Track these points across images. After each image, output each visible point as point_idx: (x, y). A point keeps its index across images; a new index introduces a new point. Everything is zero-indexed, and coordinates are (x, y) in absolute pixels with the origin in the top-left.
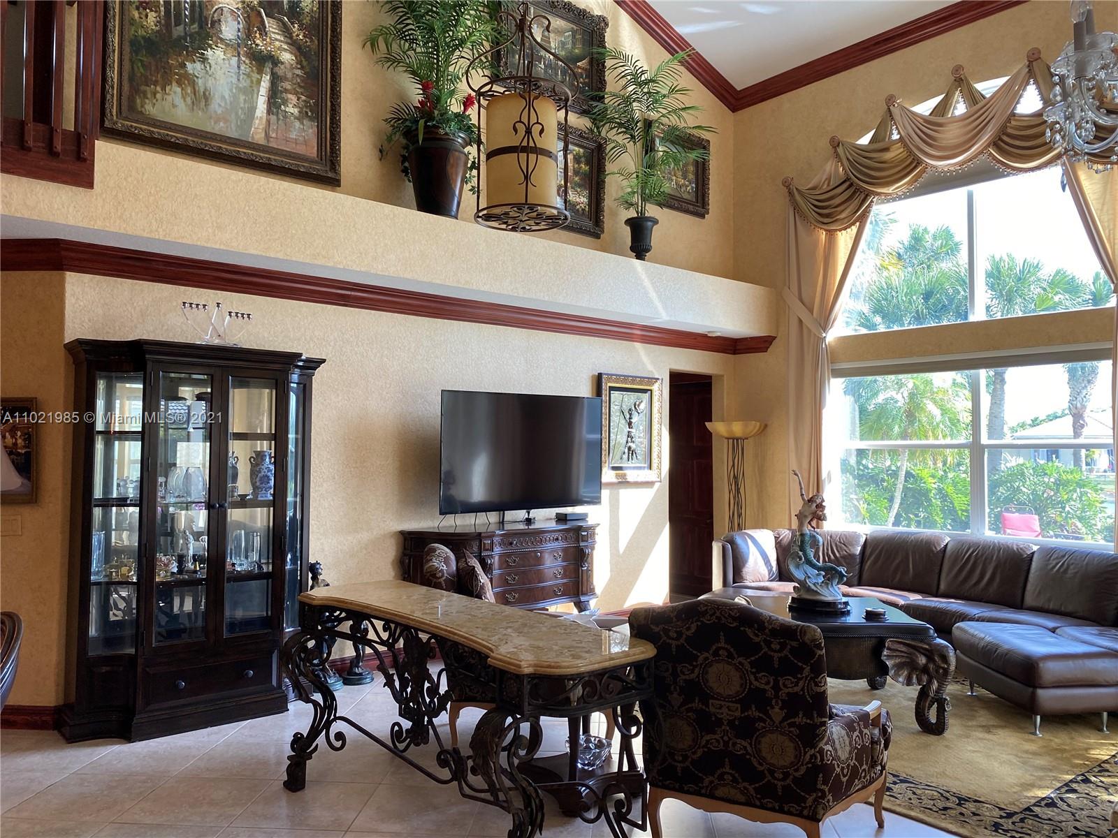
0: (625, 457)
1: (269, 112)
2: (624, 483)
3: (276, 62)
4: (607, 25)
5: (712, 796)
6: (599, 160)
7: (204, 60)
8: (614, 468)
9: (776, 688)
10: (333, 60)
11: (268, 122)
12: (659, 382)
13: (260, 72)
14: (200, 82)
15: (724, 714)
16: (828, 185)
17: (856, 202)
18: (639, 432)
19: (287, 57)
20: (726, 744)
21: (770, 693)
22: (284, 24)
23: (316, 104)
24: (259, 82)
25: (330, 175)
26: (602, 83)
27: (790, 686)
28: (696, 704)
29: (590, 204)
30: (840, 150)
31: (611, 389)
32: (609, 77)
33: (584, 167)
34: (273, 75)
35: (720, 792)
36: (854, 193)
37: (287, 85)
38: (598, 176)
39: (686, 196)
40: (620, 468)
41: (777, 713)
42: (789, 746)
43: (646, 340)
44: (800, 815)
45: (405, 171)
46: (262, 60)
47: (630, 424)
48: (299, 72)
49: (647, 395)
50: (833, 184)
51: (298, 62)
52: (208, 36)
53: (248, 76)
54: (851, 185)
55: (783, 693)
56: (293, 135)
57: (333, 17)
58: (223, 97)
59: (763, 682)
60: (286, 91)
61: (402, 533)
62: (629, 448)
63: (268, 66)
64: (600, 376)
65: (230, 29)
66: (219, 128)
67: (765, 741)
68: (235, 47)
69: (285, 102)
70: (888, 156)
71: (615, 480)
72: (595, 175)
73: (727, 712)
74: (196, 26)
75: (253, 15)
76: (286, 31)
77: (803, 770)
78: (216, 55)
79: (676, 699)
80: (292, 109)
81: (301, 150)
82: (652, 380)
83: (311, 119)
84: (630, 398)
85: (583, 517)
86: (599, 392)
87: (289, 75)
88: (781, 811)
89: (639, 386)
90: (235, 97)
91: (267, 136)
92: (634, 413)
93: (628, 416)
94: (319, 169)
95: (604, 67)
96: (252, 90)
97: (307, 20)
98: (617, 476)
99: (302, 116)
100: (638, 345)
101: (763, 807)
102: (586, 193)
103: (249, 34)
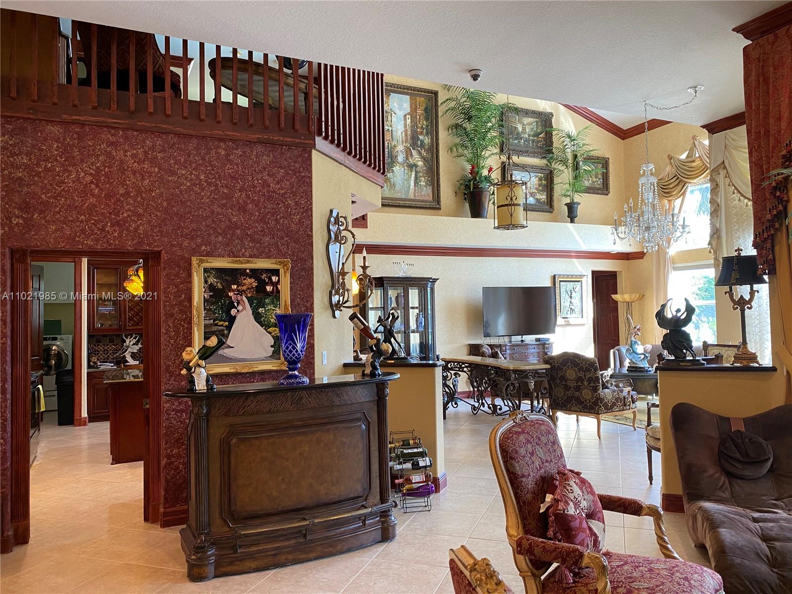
0: (569, 313)
1: (415, 186)
2: (568, 324)
3: (416, 166)
4: (553, 116)
5: (570, 410)
6: (551, 178)
7: (393, 171)
8: (563, 318)
9: (585, 376)
10: (437, 161)
11: (415, 189)
12: (586, 277)
13: (411, 171)
14: (392, 180)
15: (572, 385)
16: (668, 178)
17: (680, 187)
18: (576, 301)
19: (420, 163)
20: (573, 394)
21: (584, 377)
22: (419, 151)
23: (431, 180)
24: (411, 175)
25: (437, 206)
26: (552, 142)
27: (589, 375)
28: (564, 383)
29: (547, 199)
30: (672, 161)
31: (560, 281)
32: (555, 139)
33: (544, 182)
34: (416, 172)
35: (572, 409)
36: (679, 182)
37: (421, 174)
38: (551, 186)
39: (597, 186)
40: (566, 318)
41: (586, 383)
42: (590, 393)
43: (578, 257)
44: (594, 413)
45: (465, 199)
46: (412, 167)
47: (571, 297)
48: (425, 168)
49: (579, 283)
50: (670, 178)
51: (425, 164)
52: (394, 162)
53: (407, 174)
54: (678, 178)
55: (587, 377)
56: (423, 193)
57: (436, 144)
58: (399, 184)
59: (581, 374)
60: (421, 177)
61: (469, 345)
62: (571, 309)
63: (414, 168)
64: (555, 276)
65: (400, 158)
66: (398, 196)
67: (583, 392)
68: (402, 164)
69: (420, 181)
70: (694, 164)
71: (564, 324)
72: (549, 185)
73: (572, 384)
74: (390, 160)
75: (408, 150)
76: (420, 153)
77: (594, 399)
78: (397, 168)
79: (558, 381)
80: (423, 183)
81: (426, 198)
82: (582, 276)
83: (430, 185)
84: (570, 286)
85: (548, 340)
86: (554, 284)
87: (421, 170)
88: (589, 413)
89: (576, 279)
90: (403, 183)
91: (415, 196)
92: (573, 292)
93: (570, 294)
94: (434, 204)
95: (552, 135)
96: (409, 180)
97: (427, 147)
98: (565, 321)
99: (427, 185)
100: (575, 260)
101: (584, 412)
102: (545, 193)
103: (407, 158)
